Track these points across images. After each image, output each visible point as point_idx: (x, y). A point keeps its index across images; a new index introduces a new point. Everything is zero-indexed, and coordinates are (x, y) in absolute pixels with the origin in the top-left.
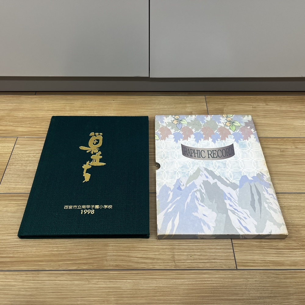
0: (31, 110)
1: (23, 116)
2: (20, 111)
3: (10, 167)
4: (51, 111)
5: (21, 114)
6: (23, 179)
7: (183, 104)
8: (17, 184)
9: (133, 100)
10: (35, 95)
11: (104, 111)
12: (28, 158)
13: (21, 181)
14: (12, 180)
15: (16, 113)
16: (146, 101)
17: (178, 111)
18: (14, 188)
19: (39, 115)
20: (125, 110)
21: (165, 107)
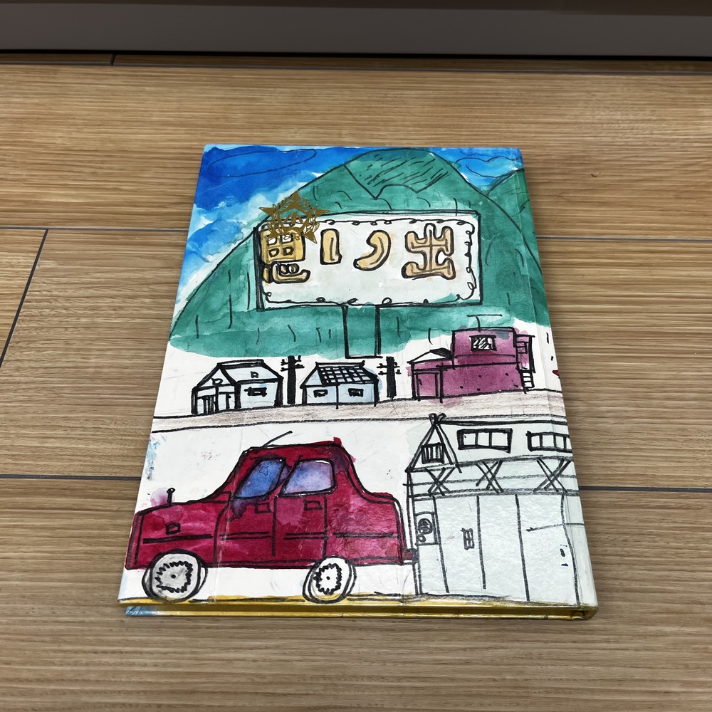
0: (99, 123)
1: (69, 144)
2: (55, 124)
3: (18, 355)
4: (174, 125)
5: (59, 137)
6: (71, 412)
7: (683, 106)
8: (49, 433)
9: (485, 89)
10: (112, 64)
11: (379, 130)
12: (91, 316)
13: (66, 419)
14: (26, 413)
15: (42, 134)
16: (537, 94)
17: (671, 134)
18: (37, 454)
19: (130, 141)
20: (462, 126)
21: (618, 117)
